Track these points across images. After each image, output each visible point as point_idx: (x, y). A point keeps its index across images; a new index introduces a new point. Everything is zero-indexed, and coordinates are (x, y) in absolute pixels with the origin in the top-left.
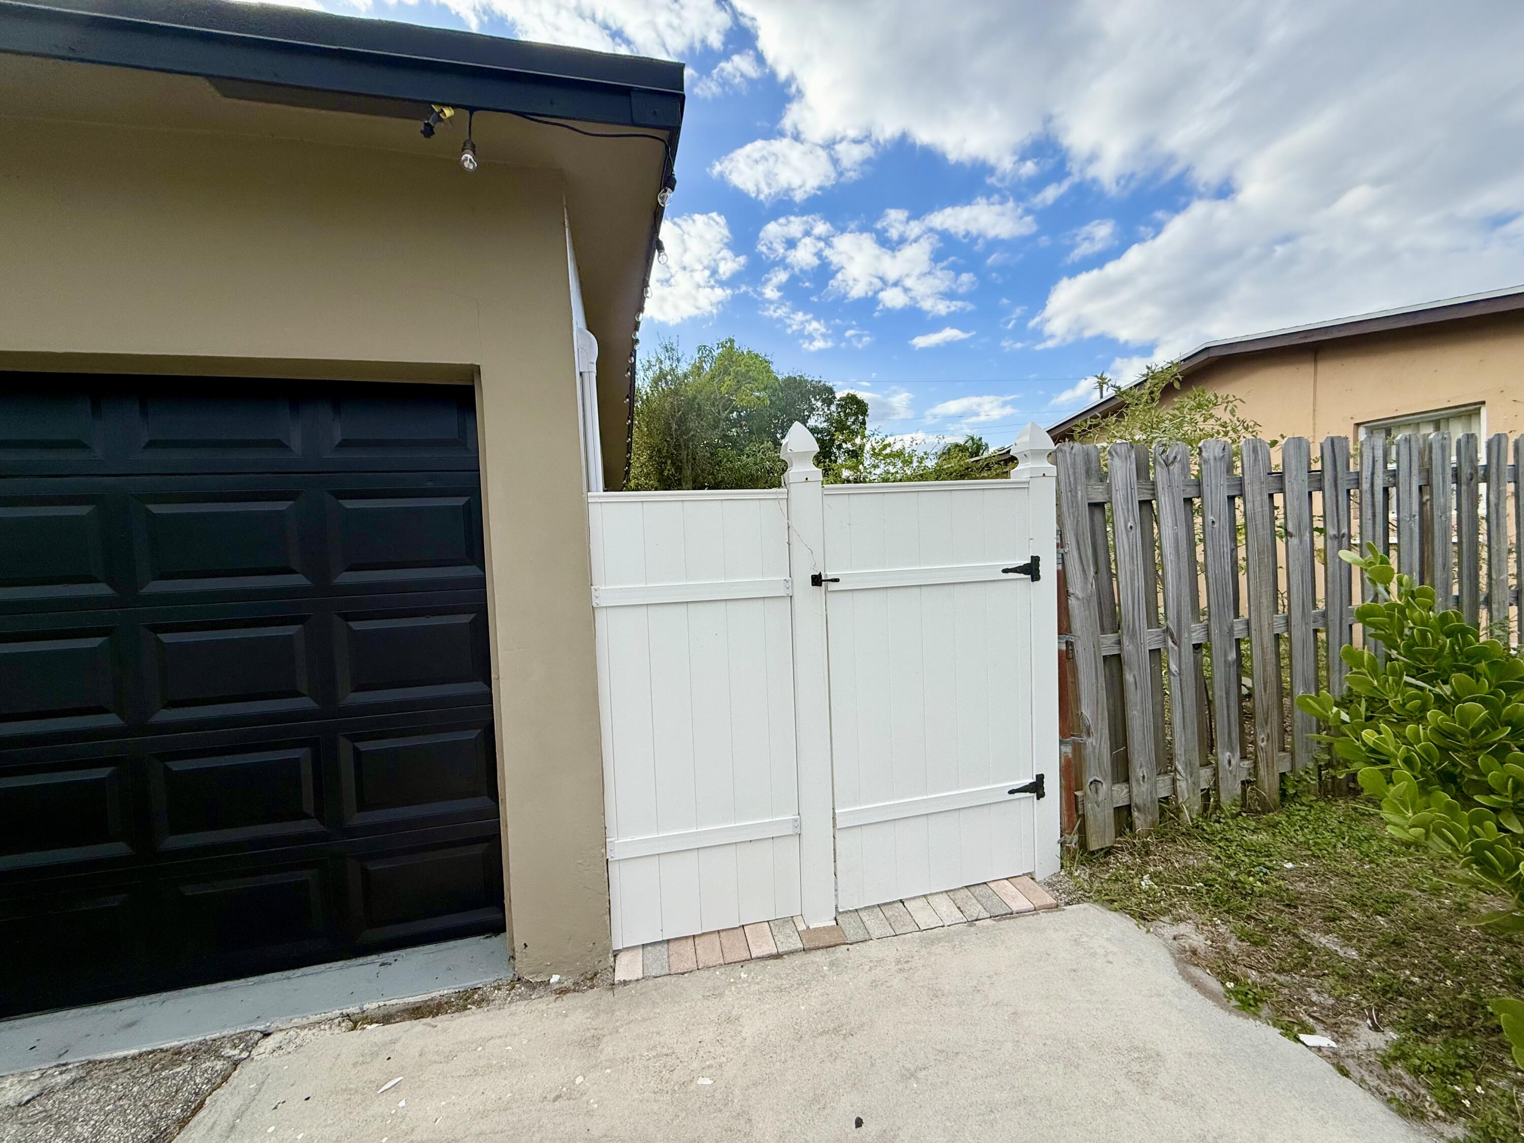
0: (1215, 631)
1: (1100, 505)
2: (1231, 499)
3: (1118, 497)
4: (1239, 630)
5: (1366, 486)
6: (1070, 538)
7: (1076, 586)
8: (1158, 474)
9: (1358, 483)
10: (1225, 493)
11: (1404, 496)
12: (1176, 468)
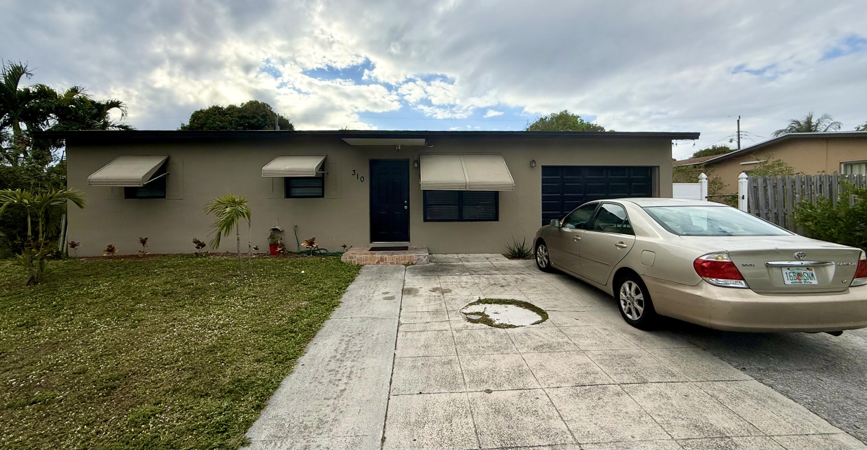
0: (779, 210)
1: (756, 187)
2: (783, 186)
3: (759, 186)
4: (785, 211)
5: (815, 184)
6: (750, 192)
7: (751, 201)
8: (768, 182)
9: (813, 184)
10: (782, 185)
11: (825, 187)
12: (771, 181)
